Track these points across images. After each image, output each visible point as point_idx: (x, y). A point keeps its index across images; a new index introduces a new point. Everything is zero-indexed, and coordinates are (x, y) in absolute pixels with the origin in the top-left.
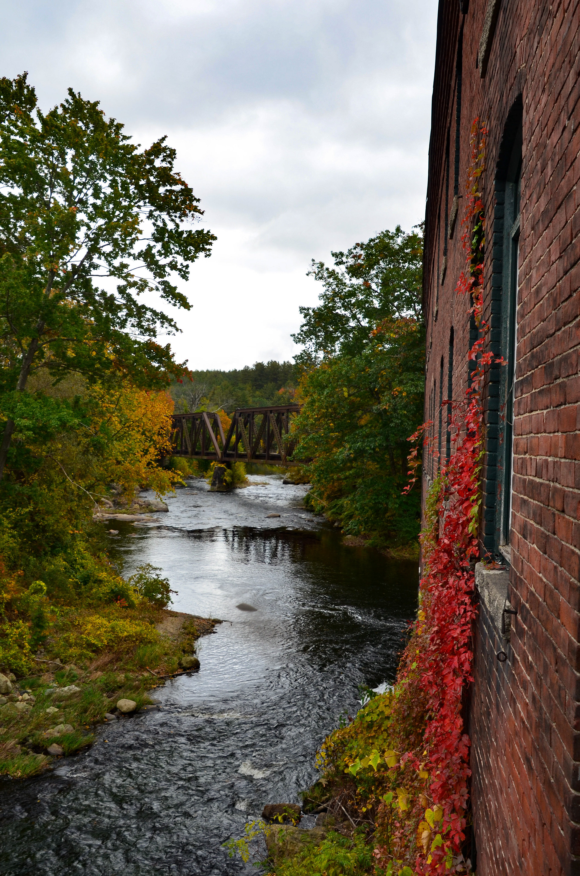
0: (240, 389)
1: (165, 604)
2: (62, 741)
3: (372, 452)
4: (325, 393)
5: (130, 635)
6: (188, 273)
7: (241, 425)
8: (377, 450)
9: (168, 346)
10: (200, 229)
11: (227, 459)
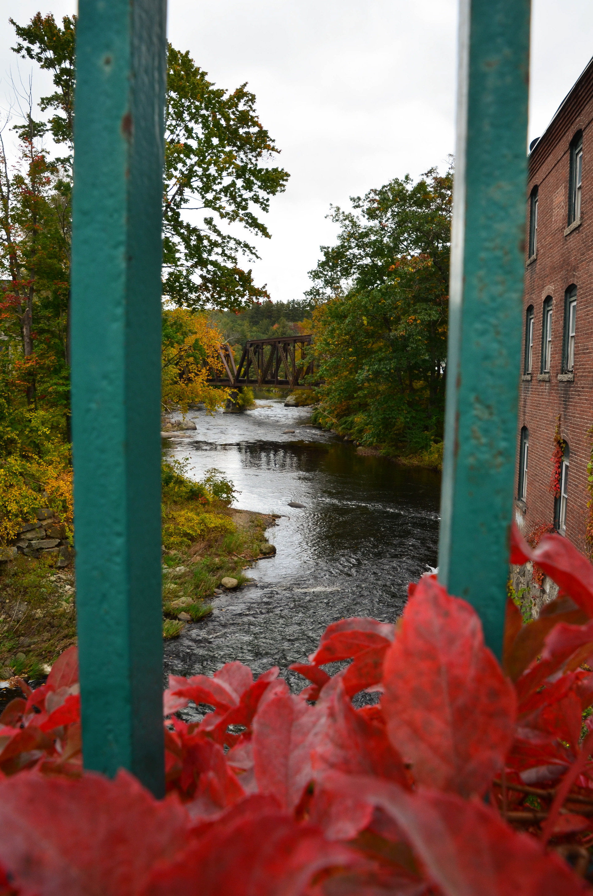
0: (238, 324)
1: (230, 502)
2: (189, 610)
3: (388, 373)
4: (347, 321)
5: (216, 527)
6: (268, 205)
7: (251, 355)
8: (393, 371)
9: (250, 272)
10: (275, 167)
11: (239, 385)
